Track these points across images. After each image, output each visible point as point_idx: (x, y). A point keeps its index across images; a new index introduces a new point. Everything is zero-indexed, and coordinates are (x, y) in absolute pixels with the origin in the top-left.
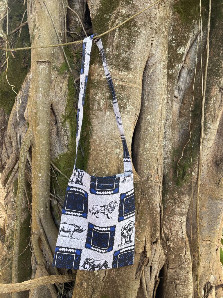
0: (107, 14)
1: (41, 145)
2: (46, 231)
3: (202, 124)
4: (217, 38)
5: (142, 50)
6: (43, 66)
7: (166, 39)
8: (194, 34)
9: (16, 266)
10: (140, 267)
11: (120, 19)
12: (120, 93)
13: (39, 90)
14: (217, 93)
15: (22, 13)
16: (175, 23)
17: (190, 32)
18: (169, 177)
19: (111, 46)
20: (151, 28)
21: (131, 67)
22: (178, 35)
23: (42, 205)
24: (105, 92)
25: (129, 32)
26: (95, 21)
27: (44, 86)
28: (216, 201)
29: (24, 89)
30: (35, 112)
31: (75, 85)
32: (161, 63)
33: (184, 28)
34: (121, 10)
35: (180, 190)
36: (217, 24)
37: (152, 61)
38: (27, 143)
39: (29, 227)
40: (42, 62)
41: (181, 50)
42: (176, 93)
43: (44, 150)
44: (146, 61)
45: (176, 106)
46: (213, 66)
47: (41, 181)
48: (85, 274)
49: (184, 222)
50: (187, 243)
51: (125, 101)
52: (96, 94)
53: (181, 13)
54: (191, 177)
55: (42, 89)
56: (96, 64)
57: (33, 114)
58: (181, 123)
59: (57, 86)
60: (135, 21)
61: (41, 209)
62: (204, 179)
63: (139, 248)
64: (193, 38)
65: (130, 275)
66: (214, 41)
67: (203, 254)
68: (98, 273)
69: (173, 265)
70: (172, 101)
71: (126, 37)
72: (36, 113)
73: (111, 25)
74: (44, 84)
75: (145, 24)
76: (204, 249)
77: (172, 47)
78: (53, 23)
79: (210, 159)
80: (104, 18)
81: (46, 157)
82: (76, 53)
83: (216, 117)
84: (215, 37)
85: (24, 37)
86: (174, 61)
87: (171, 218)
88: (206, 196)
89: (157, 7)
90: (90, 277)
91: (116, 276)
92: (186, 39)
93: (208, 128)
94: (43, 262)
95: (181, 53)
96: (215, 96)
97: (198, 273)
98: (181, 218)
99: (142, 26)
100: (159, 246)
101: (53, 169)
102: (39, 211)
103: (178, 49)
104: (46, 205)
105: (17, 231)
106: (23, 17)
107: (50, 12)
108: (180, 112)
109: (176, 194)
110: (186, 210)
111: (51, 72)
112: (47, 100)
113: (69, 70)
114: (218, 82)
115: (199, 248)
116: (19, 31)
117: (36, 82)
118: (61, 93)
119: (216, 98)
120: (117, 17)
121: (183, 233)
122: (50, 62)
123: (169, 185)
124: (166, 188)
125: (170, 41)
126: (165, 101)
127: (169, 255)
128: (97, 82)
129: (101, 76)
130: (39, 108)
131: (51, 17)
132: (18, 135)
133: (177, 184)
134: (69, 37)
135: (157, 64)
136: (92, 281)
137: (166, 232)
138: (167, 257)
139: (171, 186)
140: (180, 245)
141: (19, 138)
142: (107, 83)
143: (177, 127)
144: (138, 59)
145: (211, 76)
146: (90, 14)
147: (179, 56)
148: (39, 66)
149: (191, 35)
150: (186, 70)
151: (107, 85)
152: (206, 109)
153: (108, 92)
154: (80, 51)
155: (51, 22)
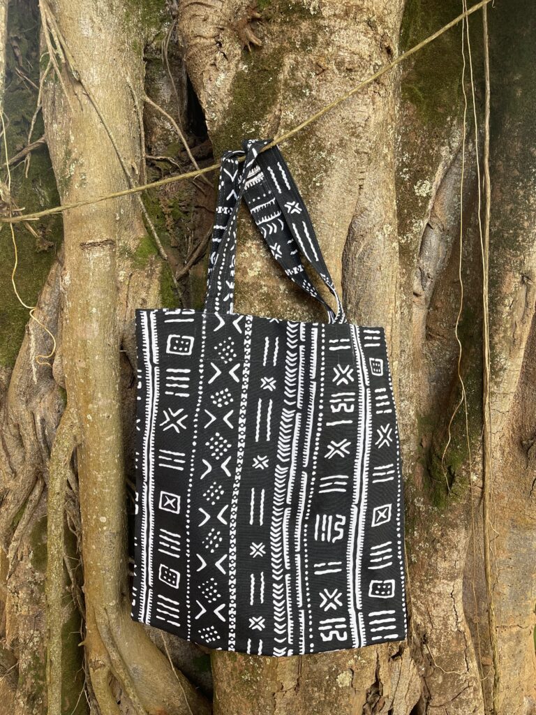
0: (249, 121)
1: (102, 446)
2: (125, 653)
4: (508, 159)
5: (337, 202)
6: (97, 255)
8: (450, 148)
12: (293, 308)
13: (90, 314)
14: (516, 287)
15: (28, 114)
16: (406, 126)
17: (443, 145)
18: (413, 485)
20: (357, 152)
22: (415, 154)
23: (112, 594)
25: (305, 162)
26: (220, 138)
27: (101, 303)
28: (528, 534)
29: (46, 305)
30: (83, 368)
31: (176, 289)
32: (384, 229)
33: (427, 137)
34: (283, 114)
35: (445, 519)
36: (508, 126)
37: (361, 224)
38: (66, 444)
39: (80, 645)
40: (94, 245)
41: (424, 189)
42: (416, 286)
43: (110, 456)
44: (348, 225)
45: (419, 314)
46: (502, 224)
47: (107, 533)
49: (458, 592)
50: (469, 643)
53: (420, 101)
54: (469, 486)
55: (97, 310)
57: (77, 373)
58: (431, 354)
59: (133, 297)
60: (318, 136)
61: (111, 604)
63: (364, 679)
64: (449, 159)
66: (501, 167)
67: (503, 658)
69: (441, 698)
70: (410, 306)
71: (299, 175)
72: (86, 370)
74: (103, 296)
75: (342, 144)
76: (506, 646)
77: (403, 182)
78: (116, 145)
79: (508, 436)
80: (243, 131)
81: (116, 475)
82: (170, 207)
83: (517, 342)
84: (503, 155)
85: (38, 174)
86: (409, 213)
87: (429, 587)
88: (504, 525)
89: (369, 100)
92: (433, 161)
93: (500, 370)
95: (425, 195)
96: (511, 294)
97: (496, 707)
98: (452, 584)
99: (336, 147)
100: (406, 662)
102: (105, 609)
103: (416, 187)
104: (121, 590)
106: (32, 127)
107: (104, 121)
108: (427, 327)
109: (435, 529)
110: (461, 565)
111: (115, 265)
112: (112, 335)
113: (159, 253)
114: (516, 262)
115: (496, 649)
116: (25, 161)
117: (82, 295)
119: (515, 298)
120: (275, 130)
121: (459, 620)
122: (112, 243)
123: (415, 506)
124: (410, 511)
125: (398, 170)
126: (398, 316)
127: (431, 676)
128: (237, 288)
129: (244, 273)
130: (94, 357)
131: (110, 131)
132: (38, 418)
133: (436, 504)
134: (152, 169)
135: (375, 230)
137: (419, 621)
138: (425, 680)
139: (423, 508)
140: (454, 649)
141: (39, 424)
142: (261, 288)
143: (424, 365)
144: (331, 223)
145: (501, 248)
146: (206, 122)
147: (420, 201)
148: (87, 255)
149: (444, 151)
150: (437, 230)
151: (261, 293)
152: (492, 324)
153: (263, 308)
154: (181, 201)
155: (108, 142)
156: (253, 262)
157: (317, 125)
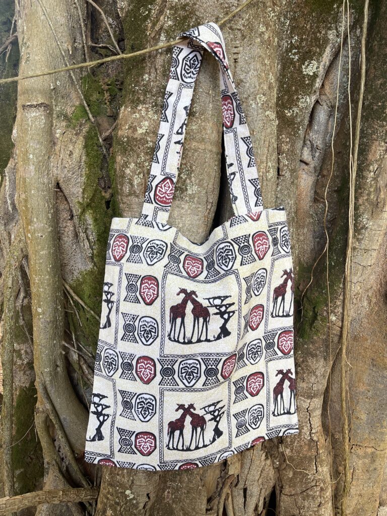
0: (145, 6)
1: (38, 257)
2: (58, 407)
3: (350, 220)
4: (382, 38)
6: (34, 114)
7: (267, 48)
8: (338, 32)
9: (8, 462)
10: (219, 489)
11: (168, 14)
13: (28, 159)
14: (381, 155)
15: (11, 16)
16: (295, 12)
17: (330, 29)
19: (153, 70)
20: (231, 28)
21: (194, 110)
22: (304, 37)
23: (47, 363)
24: (142, 160)
26: (126, 22)
27: (37, 151)
31: (101, 146)
32: (257, 99)
33: (315, 23)
35: (307, 349)
38: (15, 253)
39: (35, 396)
40: (31, 106)
41: (310, 69)
42: (306, 155)
43: (43, 266)
45: (306, 180)
46: (373, 98)
47: (42, 320)
48: (111, 495)
49: (315, 409)
51: (184, 178)
52: (126, 165)
54: (328, 324)
55: (33, 156)
56: (126, 107)
57: (21, 202)
58: (317, 214)
59: (64, 150)
60: (197, 16)
61: (46, 370)
62: (362, 326)
64: (336, 42)
65: (197, 504)
66: (376, 47)
67: (357, 471)
68: (133, 496)
69: (291, 489)
70: (293, 171)
73: (151, 28)
74: (38, 146)
77: (292, 62)
78: (54, 31)
79: (375, 288)
80: (140, 14)
81: (49, 279)
82: (108, 85)
83: (380, 205)
84: (378, 36)
86: (297, 91)
88: (365, 362)
90: (119, 500)
91: (173, 502)
92: (322, 44)
93: (362, 228)
94: (56, 460)
95: (311, 74)
96: (376, 161)
97: (343, 508)
98: (309, 401)
100: (258, 453)
101: (70, 299)
102: (42, 373)
103: (303, 67)
104: (55, 362)
105: (6, 405)
106: (13, 25)
107: (46, 13)
108: (315, 192)
109: (299, 356)
110: (322, 387)
111: (52, 124)
112: (46, 177)
113: (89, 119)
114: (382, 131)
115: (347, 462)
116: (7, 50)
117: (23, 144)
118: (72, 162)
119: (380, 165)
120: (161, 12)
121: (313, 431)
122: (47, 107)
125: (286, 51)
127: (283, 469)
128: (128, 141)
129: (135, 130)
130: (31, 191)
133: (302, 336)
134: (97, 55)
135: (249, 100)
136: (122, 509)
138: (279, 472)
140: (305, 453)
142: (147, 143)
143: (310, 223)
144: (208, 92)
145: (370, 119)
146: (118, 10)
147: (307, 79)
148: (27, 114)
149: (331, 35)
150: (326, 107)
151: (147, 147)
152: (358, 188)
153: (148, 159)
154: (118, 81)
155: (48, 30)
156: (142, 122)
157: (197, 6)
